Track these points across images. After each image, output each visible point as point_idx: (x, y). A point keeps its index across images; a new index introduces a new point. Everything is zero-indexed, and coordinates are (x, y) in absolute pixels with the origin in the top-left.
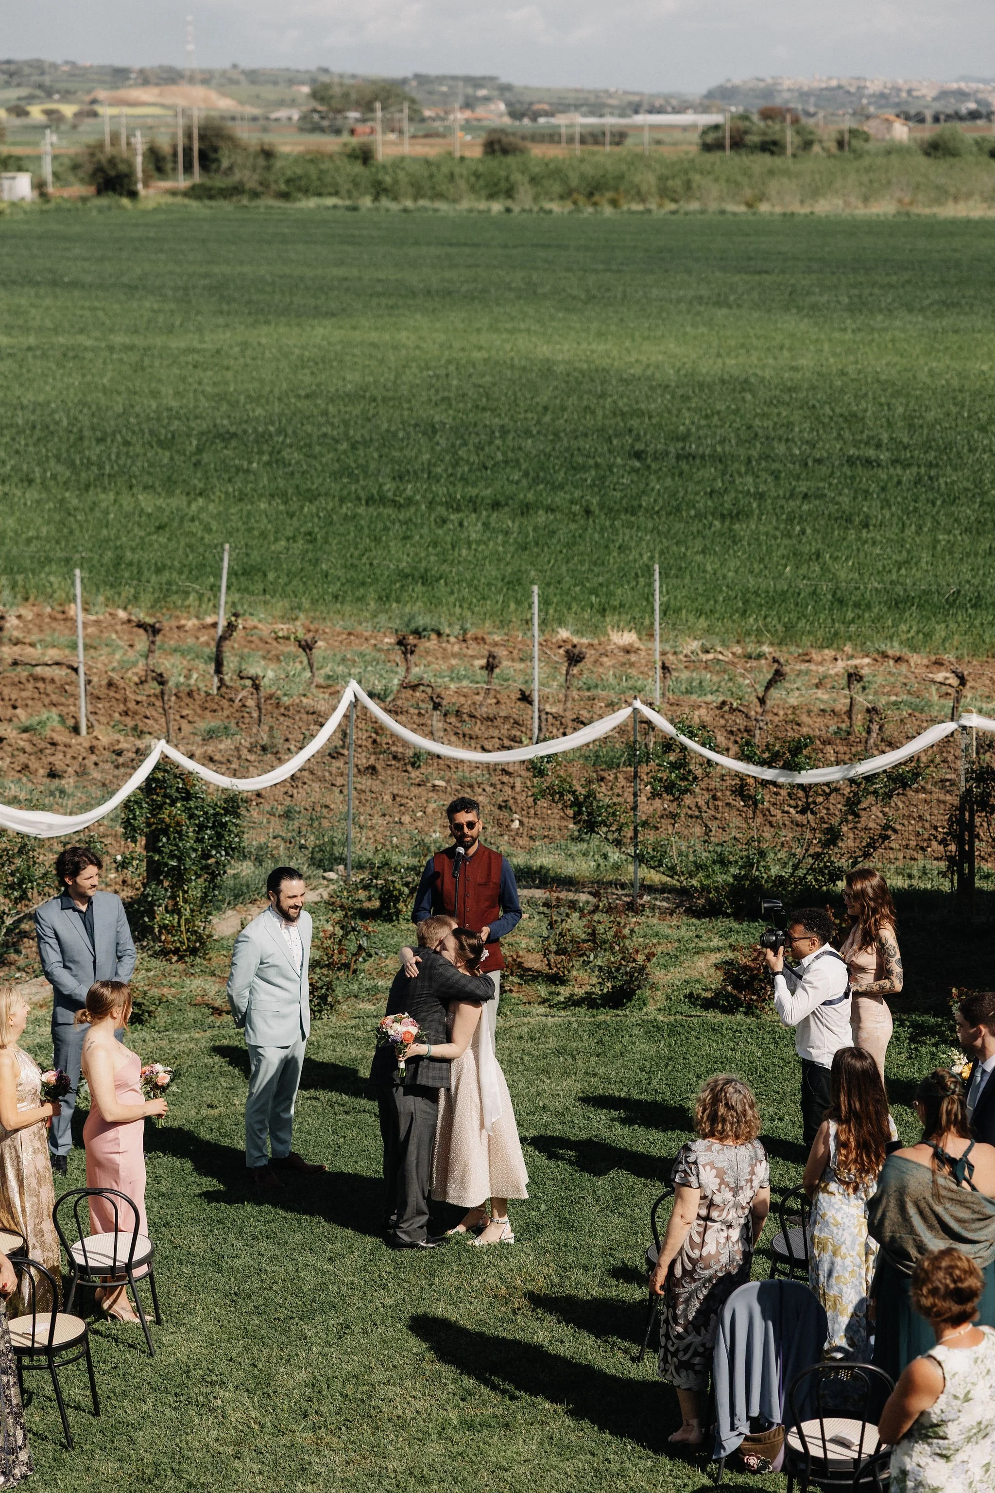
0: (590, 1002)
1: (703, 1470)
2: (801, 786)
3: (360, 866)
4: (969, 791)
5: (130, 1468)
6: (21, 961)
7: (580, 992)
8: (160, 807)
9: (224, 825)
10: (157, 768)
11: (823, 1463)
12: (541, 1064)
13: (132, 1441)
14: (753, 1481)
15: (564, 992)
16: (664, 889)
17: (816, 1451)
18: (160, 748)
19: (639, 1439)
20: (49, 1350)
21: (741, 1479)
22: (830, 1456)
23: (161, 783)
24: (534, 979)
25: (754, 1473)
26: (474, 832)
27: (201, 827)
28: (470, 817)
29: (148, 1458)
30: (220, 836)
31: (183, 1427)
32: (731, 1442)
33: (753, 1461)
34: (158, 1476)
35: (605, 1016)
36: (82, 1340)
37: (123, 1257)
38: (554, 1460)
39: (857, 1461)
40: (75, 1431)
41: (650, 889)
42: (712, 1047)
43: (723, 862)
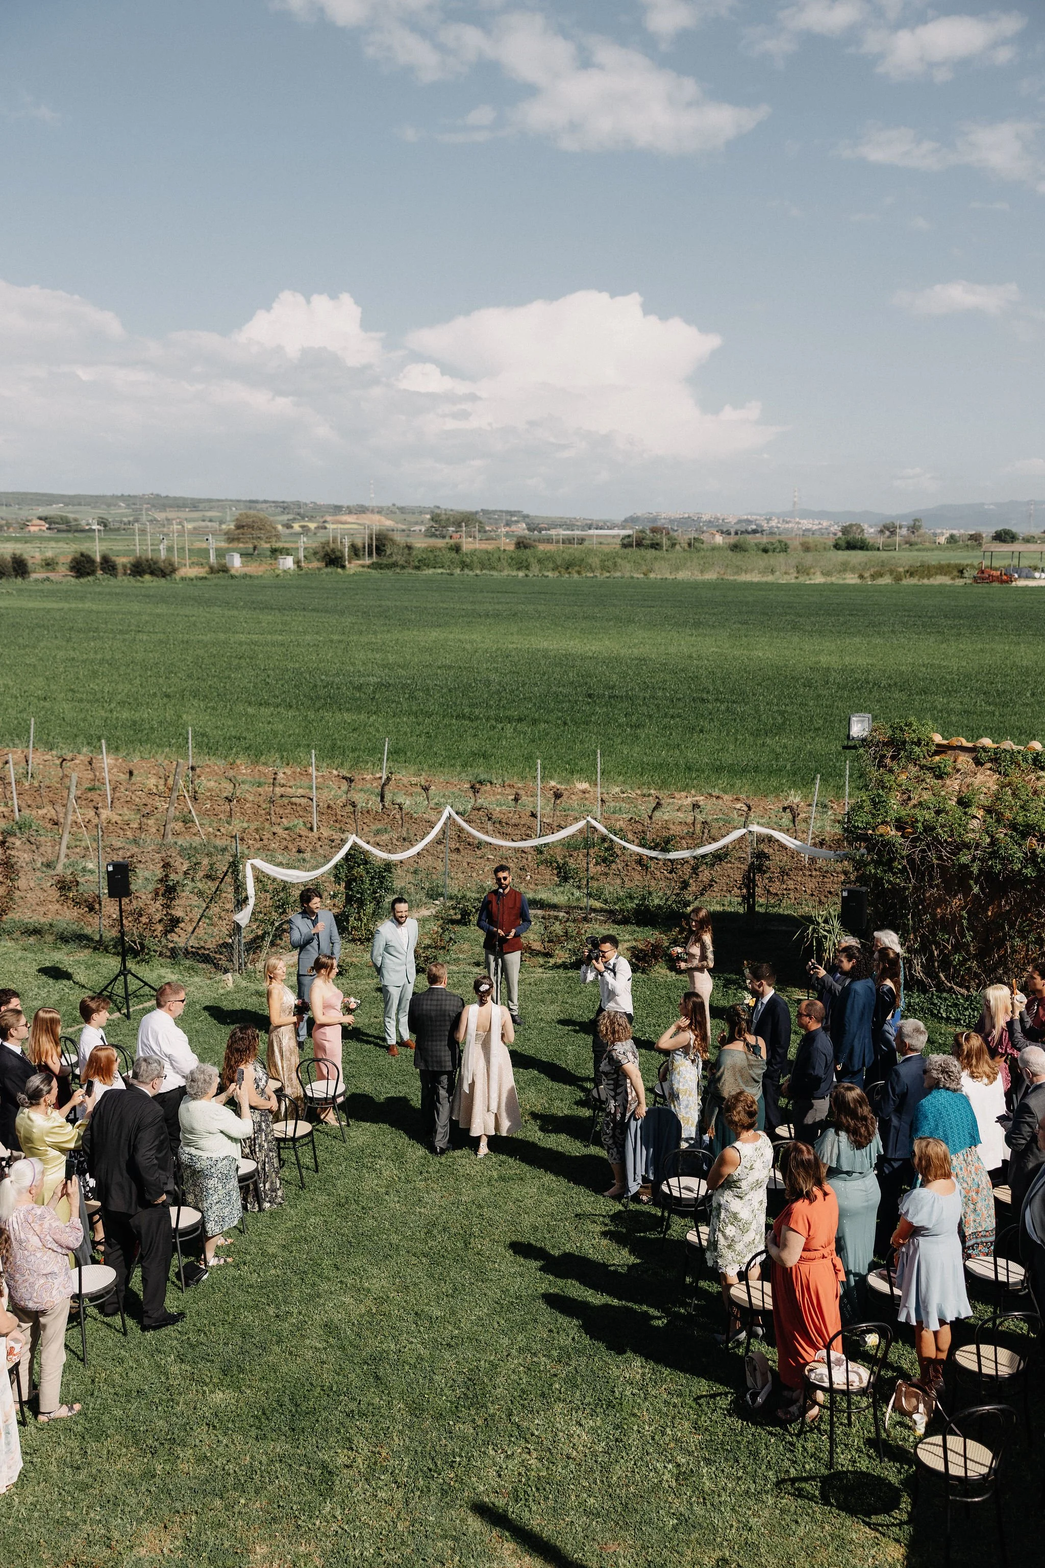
0: (564, 966)
1: (620, 1202)
2: (669, 860)
3: (451, 898)
4: (753, 863)
5: (333, 1199)
6: (283, 944)
7: (560, 961)
8: (353, 868)
9: (384, 877)
10: (351, 848)
11: (679, 1200)
13: (334, 1185)
14: (645, 1208)
15: (552, 961)
16: (602, 910)
17: (676, 1193)
18: (352, 839)
19: (588, 1187)
20: (294, 1139)
21: (638, 1207)
22: (683, 1196)
23: (353, 856)
24: (537, 955)
25: (645, 1204)
26: (507, 882)
27: (373, 878)
28: (505, 874)
29: (343, 1194)
30: (382, 883)
31: (361, 1178)
32: (634, 1187)
33: (645, 1198)
34: (347, 1203)
35: (572, 973)
36: (311, 1133)
37: (331, 1093)
38: (545, 1196)
39: (696, 1199)
40: (306, 1180)
41: (594, 910)
43: (631, 897)
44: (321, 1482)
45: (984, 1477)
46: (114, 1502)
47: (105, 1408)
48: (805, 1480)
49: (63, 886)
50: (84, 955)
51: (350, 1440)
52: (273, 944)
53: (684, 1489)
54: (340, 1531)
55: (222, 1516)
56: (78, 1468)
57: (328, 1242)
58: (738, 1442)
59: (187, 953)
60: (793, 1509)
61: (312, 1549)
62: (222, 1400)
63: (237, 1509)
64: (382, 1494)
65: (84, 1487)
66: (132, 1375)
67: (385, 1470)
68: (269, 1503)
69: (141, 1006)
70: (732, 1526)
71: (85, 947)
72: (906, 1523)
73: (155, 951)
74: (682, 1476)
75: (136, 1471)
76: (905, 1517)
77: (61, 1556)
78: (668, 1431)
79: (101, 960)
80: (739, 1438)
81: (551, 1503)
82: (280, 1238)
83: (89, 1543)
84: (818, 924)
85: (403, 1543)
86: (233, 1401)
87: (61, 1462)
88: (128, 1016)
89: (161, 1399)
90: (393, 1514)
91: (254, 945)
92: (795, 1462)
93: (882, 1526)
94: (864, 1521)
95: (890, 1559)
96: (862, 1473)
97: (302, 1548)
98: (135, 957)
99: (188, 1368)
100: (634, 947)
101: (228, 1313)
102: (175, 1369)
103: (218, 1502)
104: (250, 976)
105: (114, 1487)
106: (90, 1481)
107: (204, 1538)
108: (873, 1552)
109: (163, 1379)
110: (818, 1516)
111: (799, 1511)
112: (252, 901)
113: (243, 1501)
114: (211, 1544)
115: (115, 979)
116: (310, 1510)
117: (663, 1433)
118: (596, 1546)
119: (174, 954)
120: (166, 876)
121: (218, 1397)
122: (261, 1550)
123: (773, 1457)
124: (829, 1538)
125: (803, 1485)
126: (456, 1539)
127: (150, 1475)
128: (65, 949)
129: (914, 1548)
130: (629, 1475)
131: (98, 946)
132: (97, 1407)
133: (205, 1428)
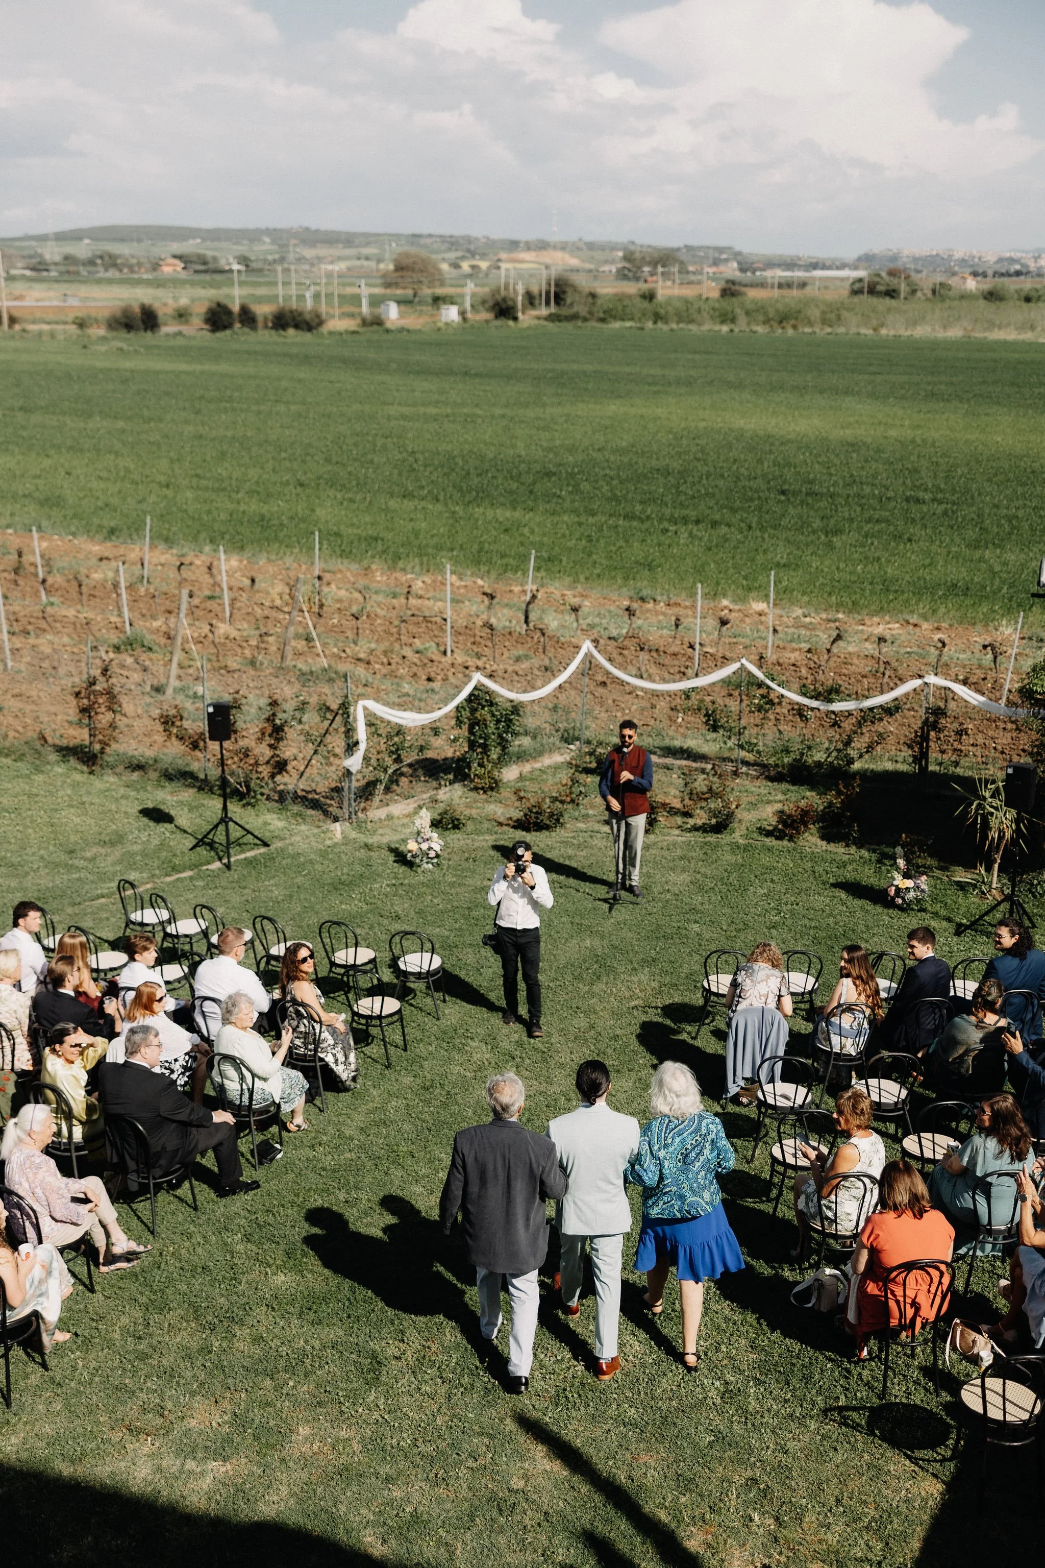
0: (704, 829)
2: (833, 712)
3: (589, 742)
4: (927, 719)
5: (418, 1081)
7: (700, 822)
8: (476, 710)
9: (511, 720)
10: (475, 688)
11: (774, 1107)
12: (671, 864)
13: (421, 1066)
15: (691, 822)
16: (755, 764)
17: (770, 1101)
18: (478, 678)
20: (380, 1017)
21: (738, 1109)
22: (778, 1104)
23: (477, 697)
24: (676, 813)
26: (633, 740)
27: (498, 721)
28: (631, 732)
29: (429, 1076)
30: (509, 726)
33: (744, 1100)
34: (432, 1086)
35: (712, 838)
36: (399, 1012)
39: (792, 1108)
40: (393, 1059)
41: (746, 763)
42: (766, 859)
43: (787, 751)
44: (369, 1371)
45: (1025, 1423)
46: (170, 1374)
47: (170, 1280)
48: (854, 1409)
49: (167, 722)
50: (188, 794)
51: (402, 1332)
52: (387, 790)
53: (727, 1407)
54: (380, 1420)
55: (271, 1397)
56: (140, 1338)
57: (407, 1127)
58: (793, 1365)
59: (296, 797)
60: (835, 1436)
61: (351, 1434)
62: (283, 1282)
63: (284, 1392)
64: (426, 1388)
65: (143, 1357)
66: (199, 1250)
67: (432, 1364)
68: (318, 1386)
69: (243, 856)
70: (768, 1447)
71: (189, 786)
72: (950, 1460)
73: (262, 794)
74: (728, 1394)
75: (194, 1345)
76: (949, 1453)
77: (117, 1420)
78: (723, 1348)
79: (205, 802)
80: (794, 1361)
81: (591, 1410)
82: (359, 1119)
83: (144, 1411)
84: (985, 799)
85: (440, 1436)
86: (294, 1284)
87: (125, 1331)
88: (228, 866)
89: (224, 1277)
90: (435, 1408)
91: (366, 792)
92: (847, 1389)
93: (923, 1460)
94: (905, 1454)
95: (923, 1493)
96: (915, 1405)
97: (344, 1433)
98: (240, 800)
99: (254, 1248)
100: (782, 812)
101: (297, 1195)
102: (240, 1247)
103: (268, 1382)
104: (360, 826)
105: (172, 1359)
106: (149, 1351)
107: (251, 1415)
108: (908, 1485)
109: (228, 1258)
110: (860, 1445)
111: (841, 1438)
112: (363, 746)
113: (291, 1383)
114: (257, 1421)
115: (216, 826)
116: (354, 1397)
117: (718, 1350)
118: (628, 1456)
119: (282, 797)
120: (274, 715)
121: (281, 1279)
122: (304, 1431)
123: (826, 1382)
124: (865, 1467)
125: (850, 1413)
126: (491, 1437)
127: (206, 1350)
128: (170, 786)
129: (952, 1486)
130: (674, 1388)
131: (202, 785)
132: (163, 1280)
133: (264, 1308)
